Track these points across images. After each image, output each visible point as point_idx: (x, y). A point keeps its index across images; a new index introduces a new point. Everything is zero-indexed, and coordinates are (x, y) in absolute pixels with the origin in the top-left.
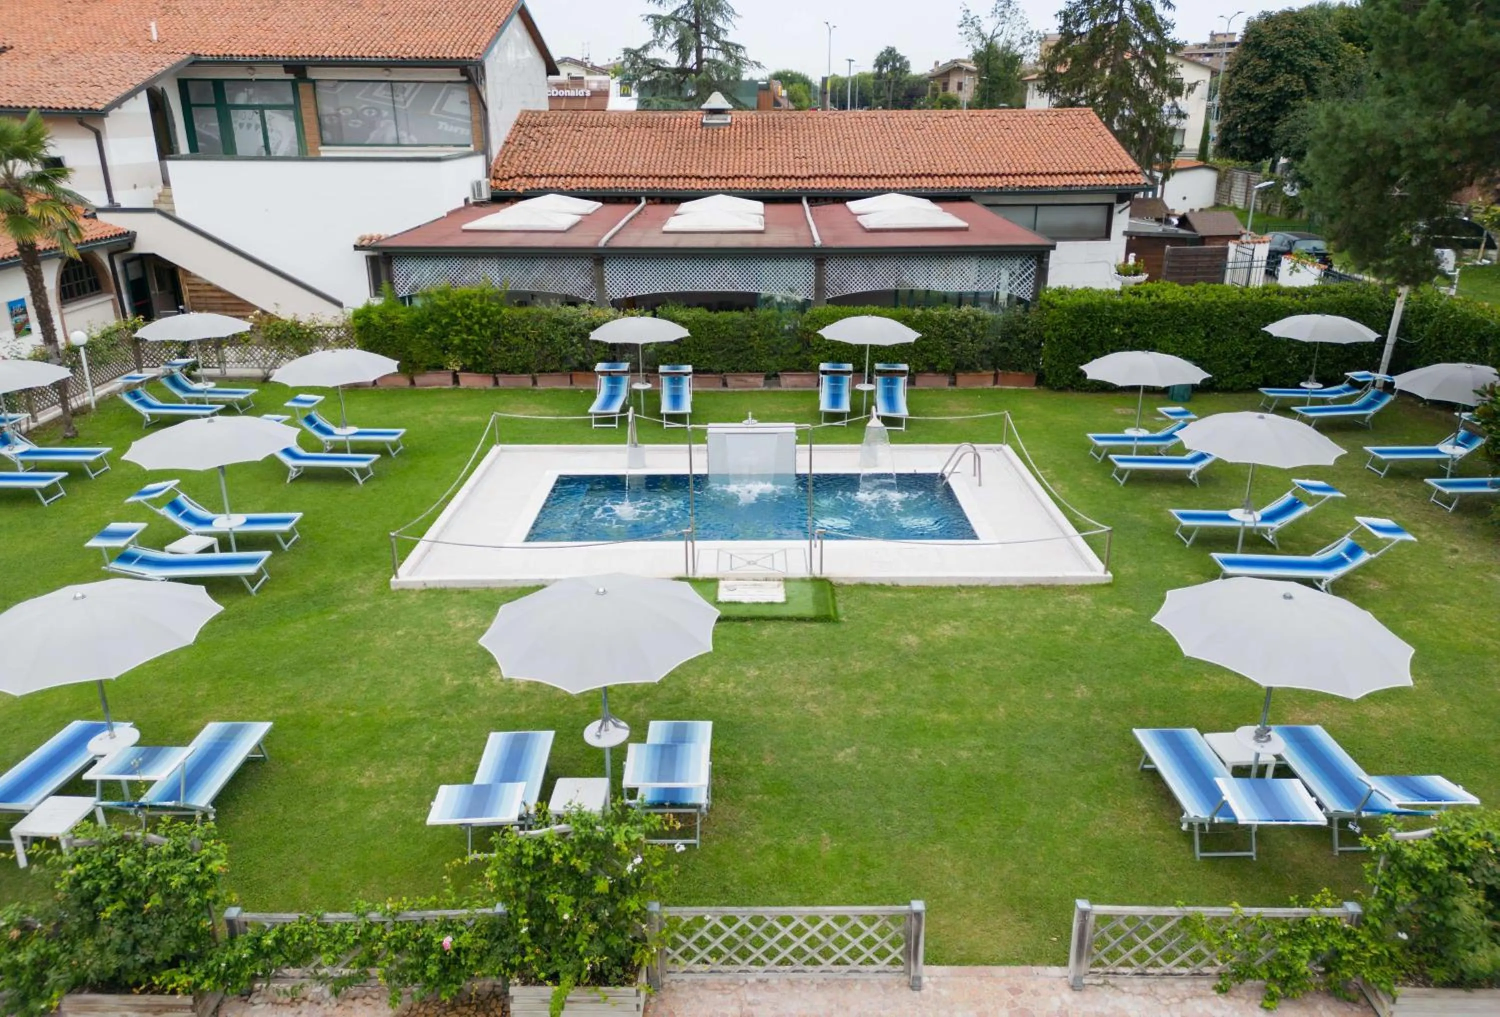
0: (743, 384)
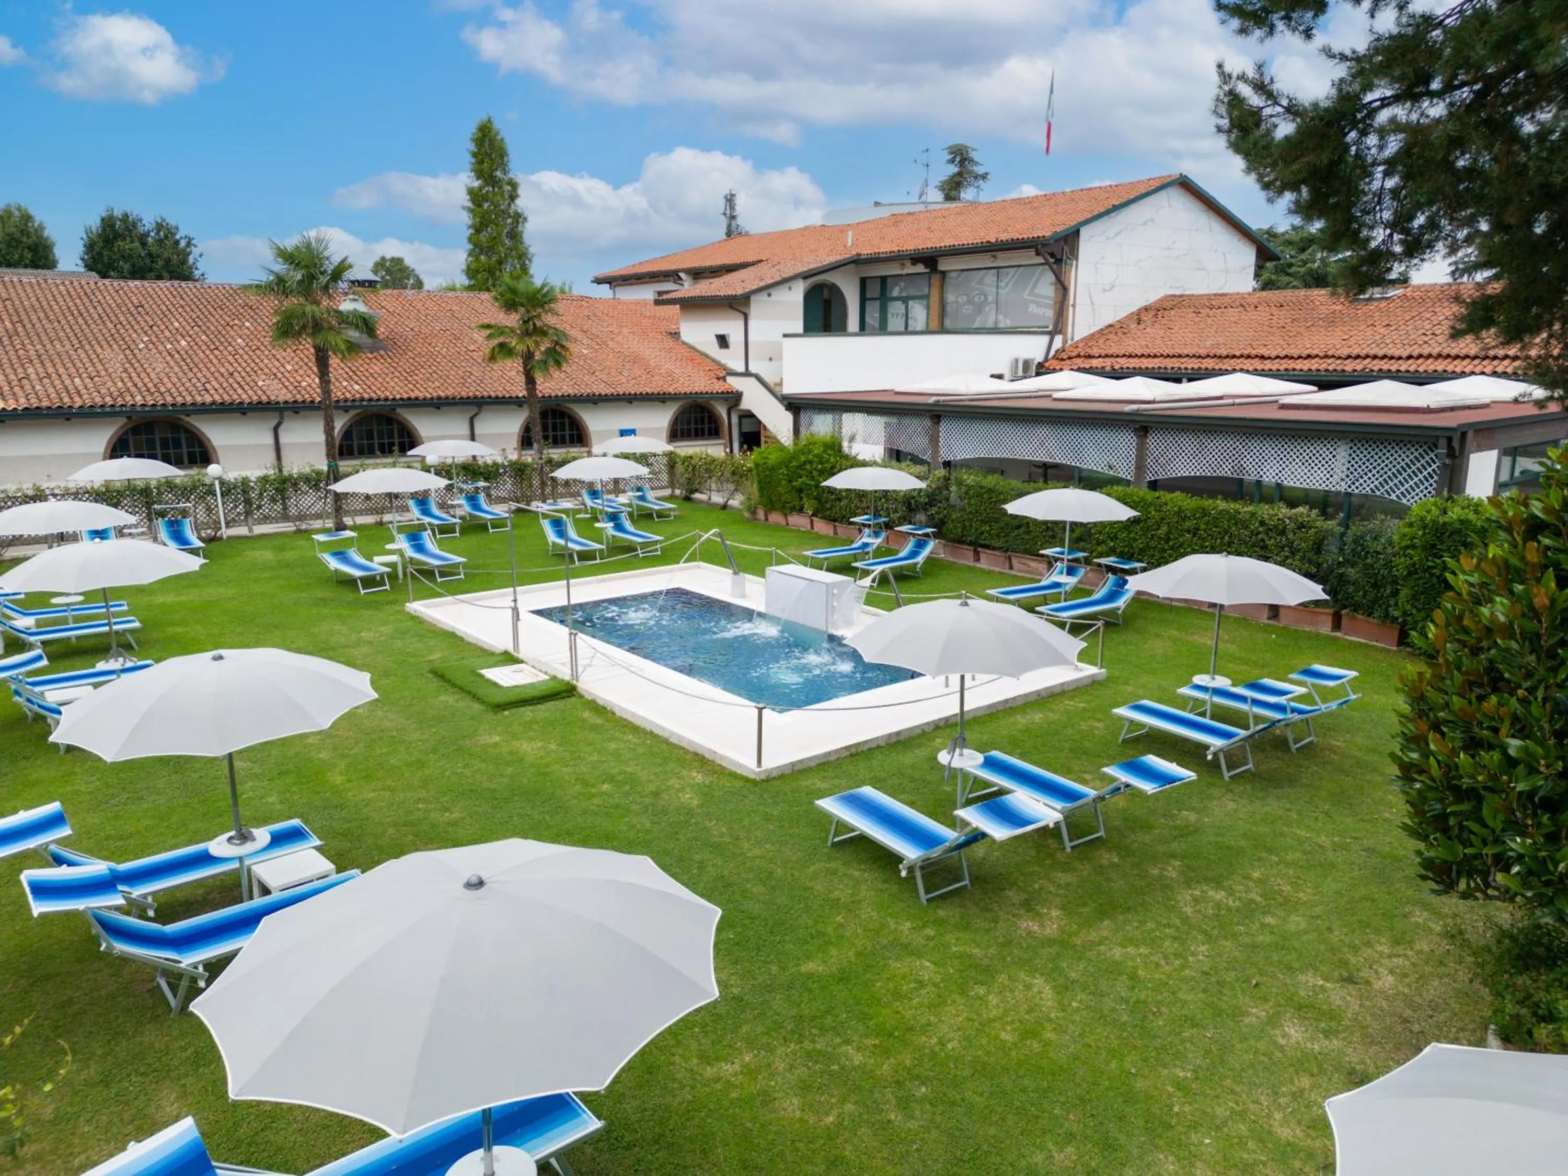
0: (1024, 567)
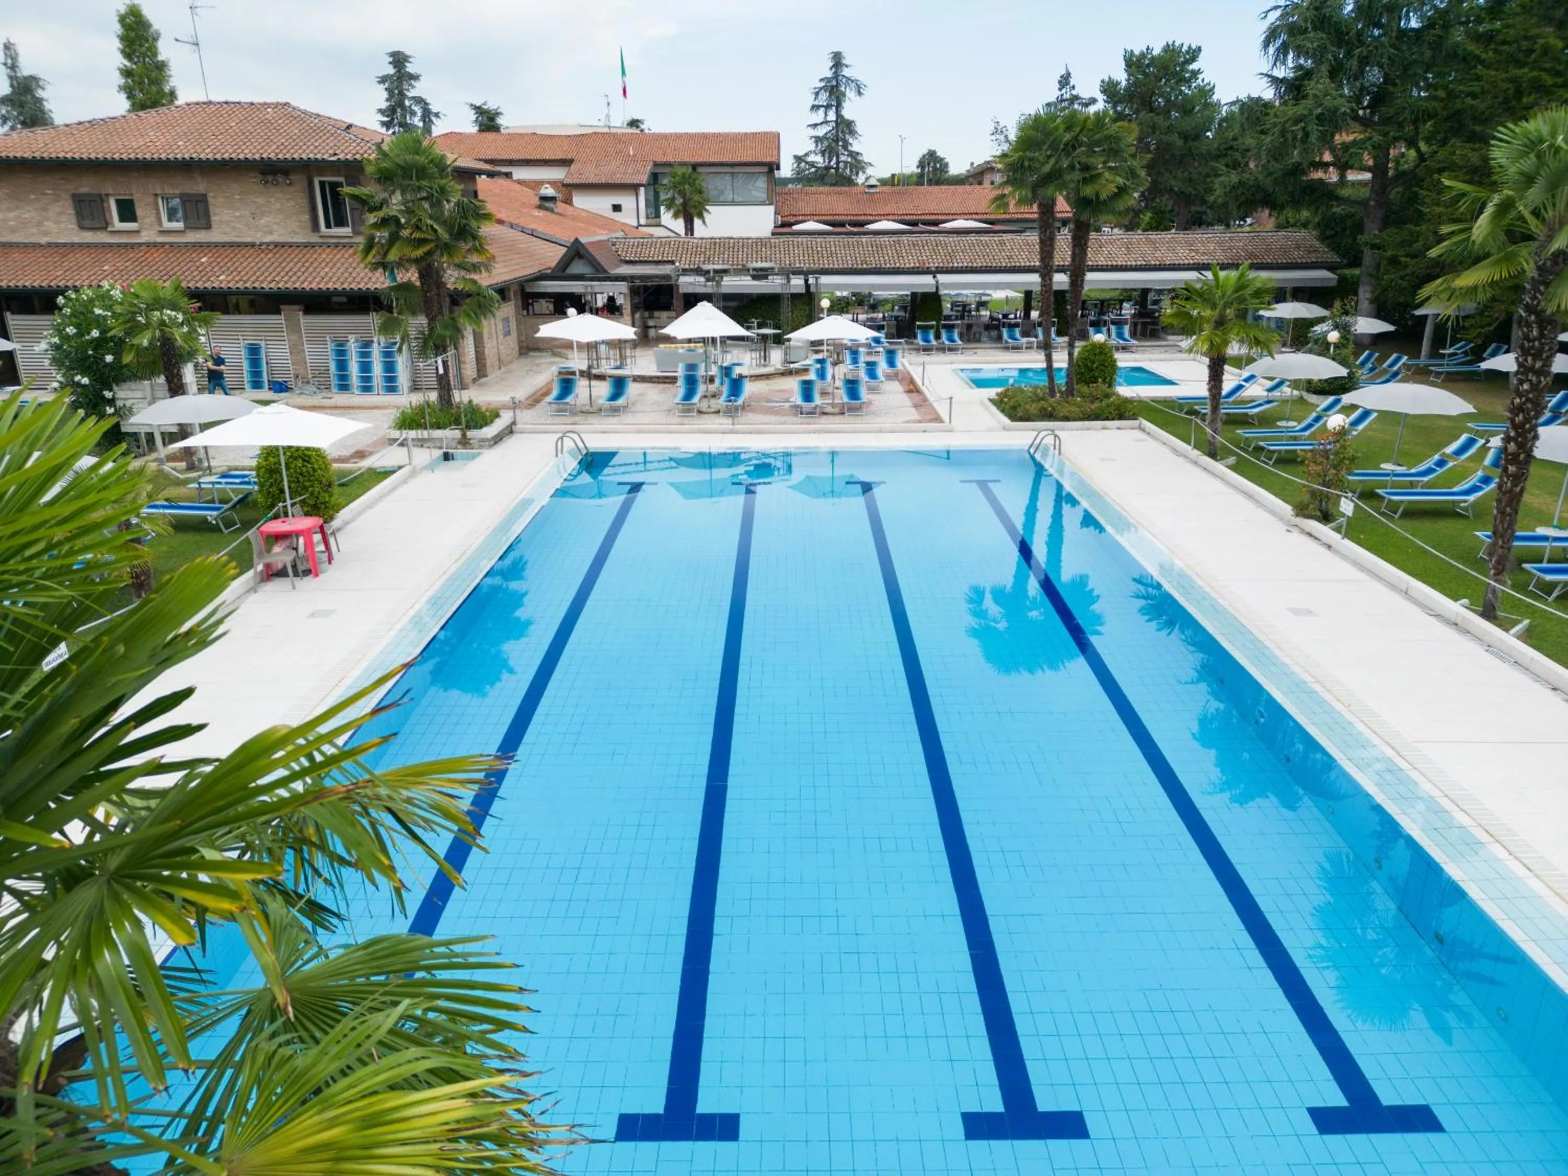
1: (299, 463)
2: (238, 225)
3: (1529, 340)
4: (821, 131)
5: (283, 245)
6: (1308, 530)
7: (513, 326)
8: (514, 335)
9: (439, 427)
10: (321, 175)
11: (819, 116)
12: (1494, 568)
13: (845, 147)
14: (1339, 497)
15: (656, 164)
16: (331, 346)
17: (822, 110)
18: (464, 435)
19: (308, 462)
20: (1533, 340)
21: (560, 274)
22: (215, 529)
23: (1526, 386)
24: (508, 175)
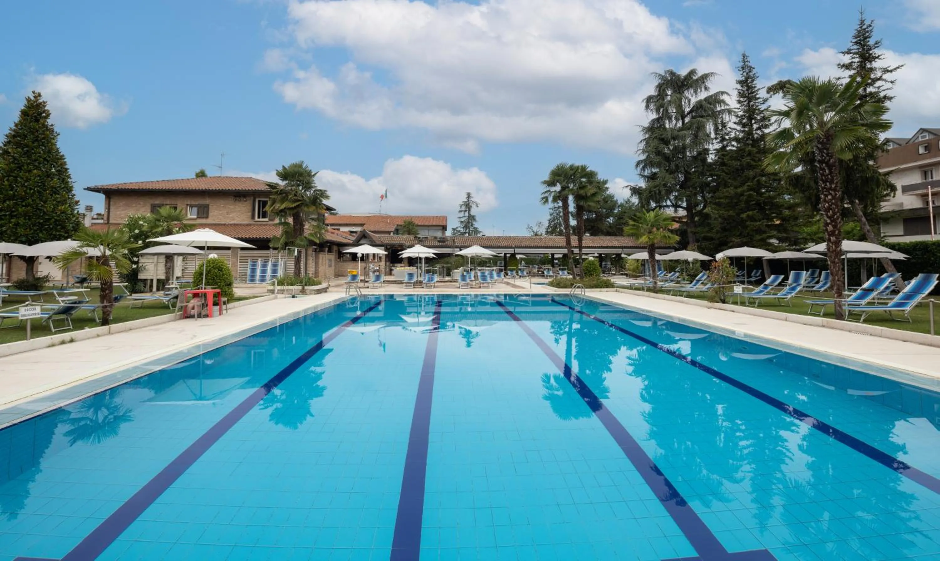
1: (216, 271)
2: (220, 217)
3: (825, 176)
4: (463, 220)
5: (237, 225)
6: (718, 307)
7: (333, 264)
8: (333, 268)
9: (292, 285)
10: (259, 197)
11: (462, 214)
12: (836, 293)
13: (472, 225)
14: (733, 286)
15: (398, 225)
16: (250, 263)
17: (463, 212)
18: (303, 288)
19: (221, 271)
20: (827, 175)
21: (356, 244)
22: (167, 307)
23: (830, 197)
24: (338, 229)
